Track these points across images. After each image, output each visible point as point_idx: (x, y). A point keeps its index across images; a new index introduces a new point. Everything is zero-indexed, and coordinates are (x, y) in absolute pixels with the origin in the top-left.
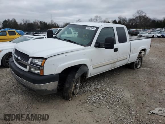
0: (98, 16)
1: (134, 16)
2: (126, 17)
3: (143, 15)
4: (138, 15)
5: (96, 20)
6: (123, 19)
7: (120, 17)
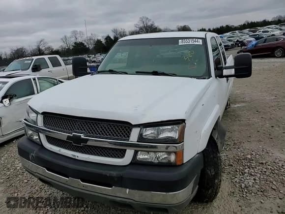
0: (76, 31)
1: (136, 27)
2: (124, 30)
3: (149, 24)
4: (141, 25)
5: (74, 38)
6: (120, 33)
7: (115, 30)
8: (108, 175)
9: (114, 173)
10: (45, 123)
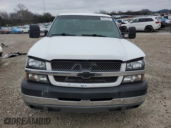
1: (15, 10)
4: (19, 9)
8: (112, 93)
9: (115, 91)
10: (53, 68)
